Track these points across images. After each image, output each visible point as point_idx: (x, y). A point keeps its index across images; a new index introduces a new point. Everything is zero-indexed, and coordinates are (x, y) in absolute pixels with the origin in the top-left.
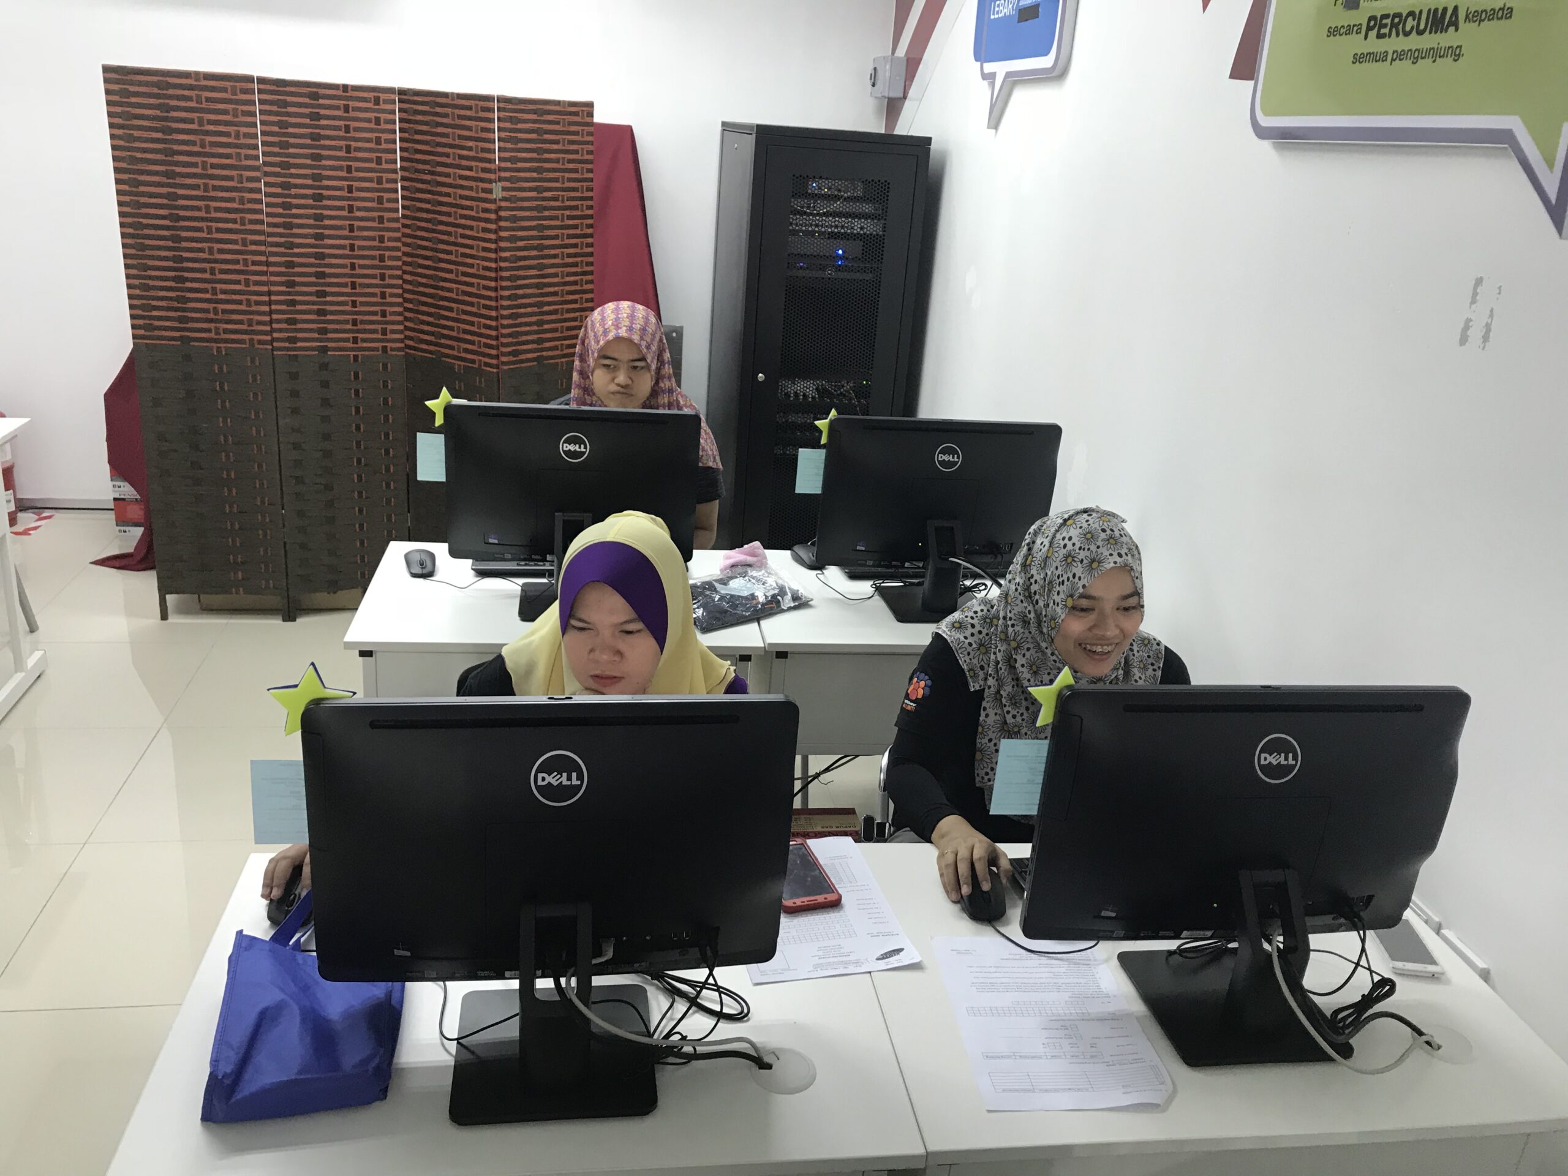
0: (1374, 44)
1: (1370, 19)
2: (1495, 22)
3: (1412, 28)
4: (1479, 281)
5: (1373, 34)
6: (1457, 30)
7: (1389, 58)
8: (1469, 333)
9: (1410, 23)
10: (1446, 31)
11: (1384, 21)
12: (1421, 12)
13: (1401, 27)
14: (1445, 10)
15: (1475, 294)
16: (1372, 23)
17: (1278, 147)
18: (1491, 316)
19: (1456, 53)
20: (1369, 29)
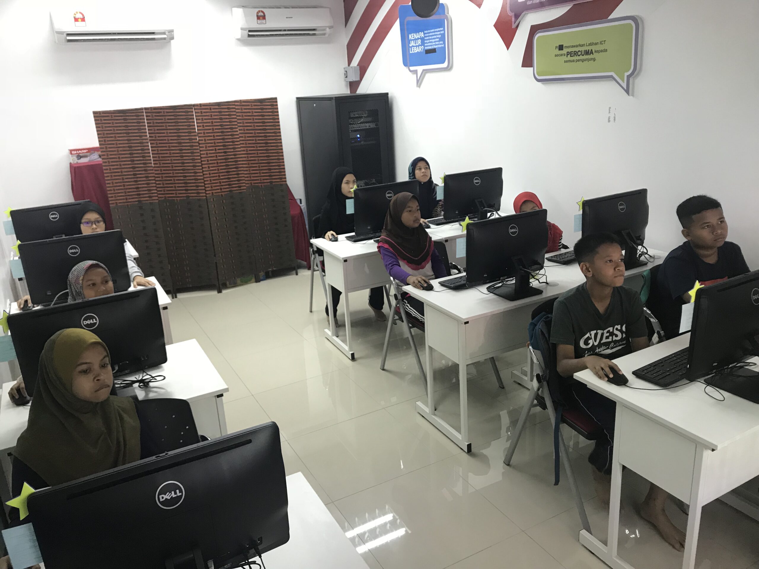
0: (569, 58)
1: (567, 52)
2: (603, 53)
3: (580, 54)
4: (610, 108)
5: (569, 56)
6: (593, 54)
7: (575, 61)
8: (610, 119)
10: (590, 55)
11: (572, 53)
12: (582, 51)
13: (577, 54)
14: (589, 50)
15: (609, 111)
17: (542, 84)
18: (615, 115)
19: (594, 60)
20: (567, 55)
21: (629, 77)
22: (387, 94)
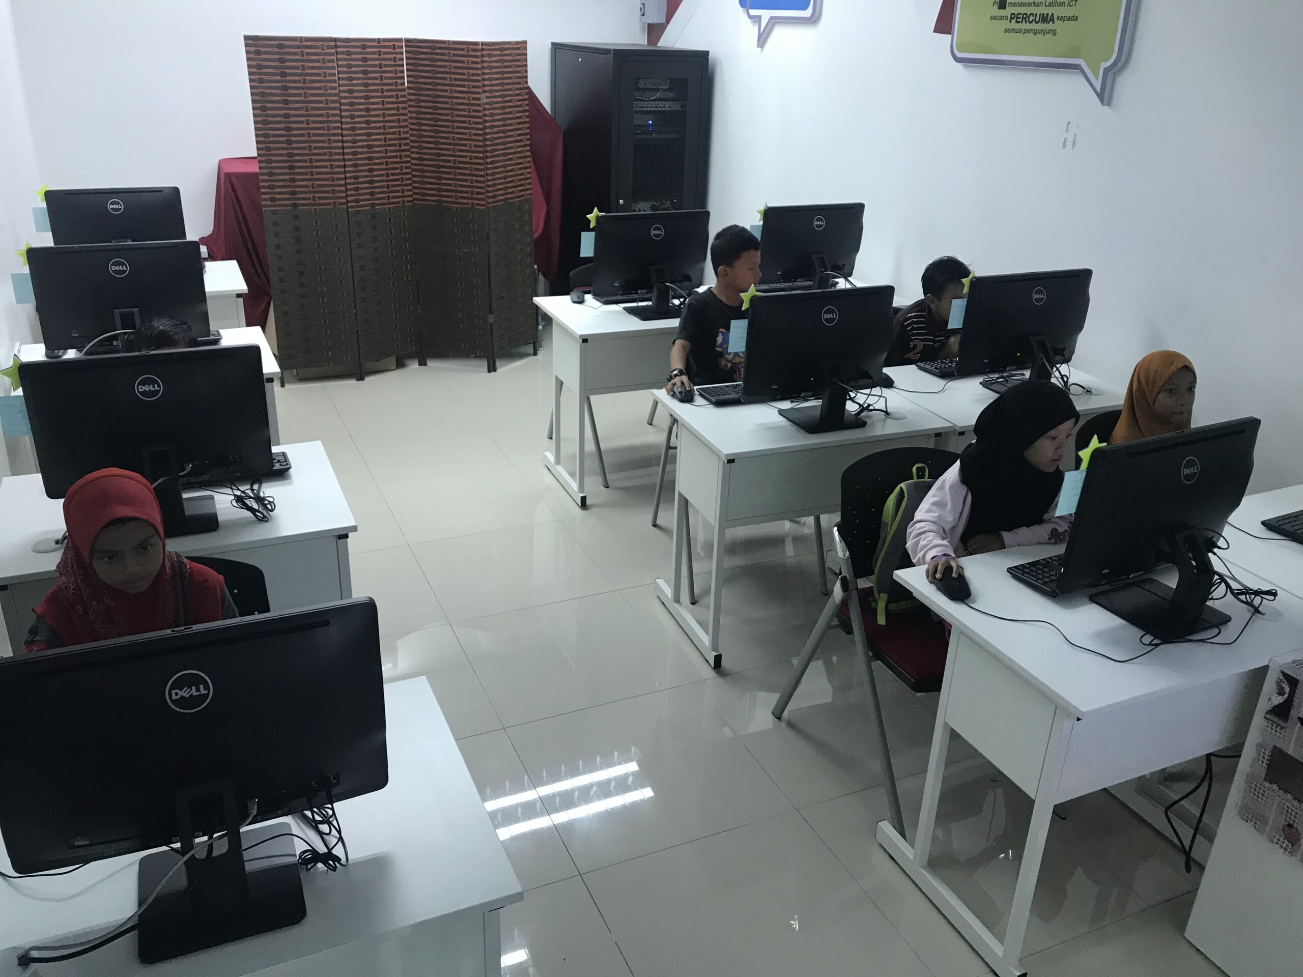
0: (1013, 25)
1: (1012, 14)
2: (1070, 22)
3: (1033, 20)
4: (1069, 123)
5: (1014, 21)
6: (1053, 23)
7: (1023, 30)
8: (1067, 143)
9: (1031, 18)
10: (1049, 23)
11: (1019, 16)
13: (1027, 19)
14: (1048, 14)
15: (1068, 127)
16: (1013, 16)
17: (965, 66)
18: (1075, 137)
19: (1054, 33)
20: (1011, 18)
21: (1106, 71)
22: (708, 52)
